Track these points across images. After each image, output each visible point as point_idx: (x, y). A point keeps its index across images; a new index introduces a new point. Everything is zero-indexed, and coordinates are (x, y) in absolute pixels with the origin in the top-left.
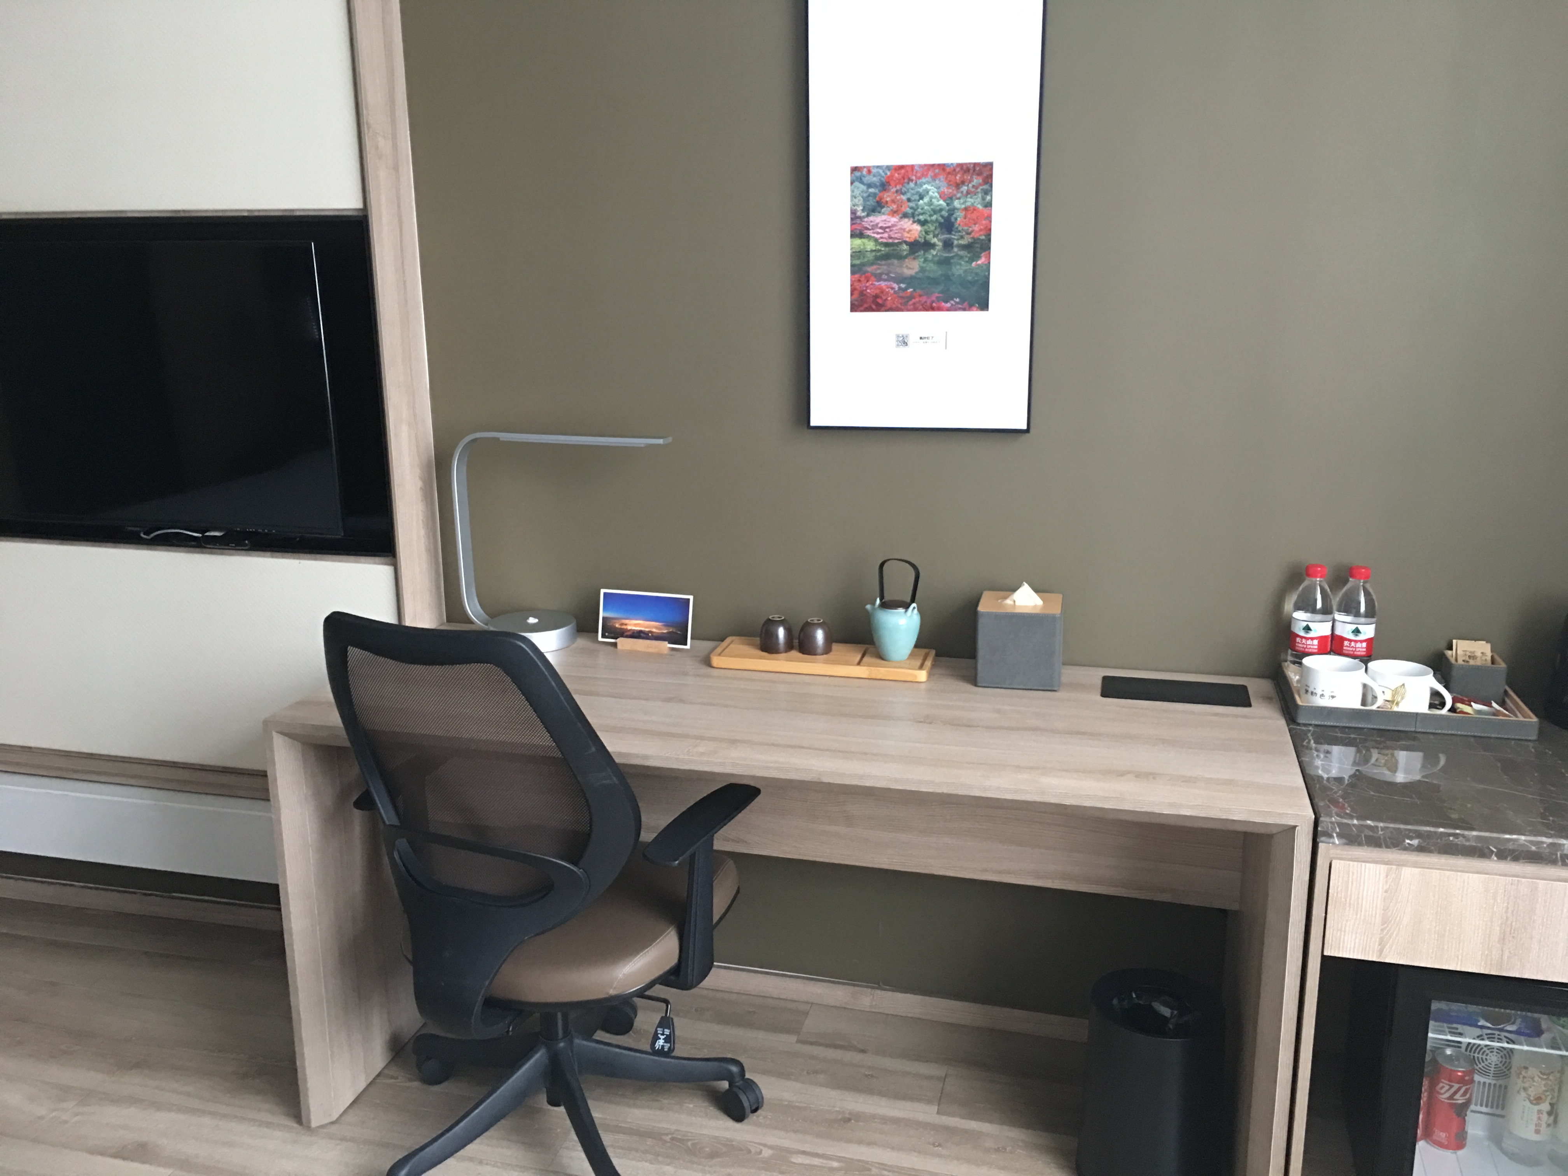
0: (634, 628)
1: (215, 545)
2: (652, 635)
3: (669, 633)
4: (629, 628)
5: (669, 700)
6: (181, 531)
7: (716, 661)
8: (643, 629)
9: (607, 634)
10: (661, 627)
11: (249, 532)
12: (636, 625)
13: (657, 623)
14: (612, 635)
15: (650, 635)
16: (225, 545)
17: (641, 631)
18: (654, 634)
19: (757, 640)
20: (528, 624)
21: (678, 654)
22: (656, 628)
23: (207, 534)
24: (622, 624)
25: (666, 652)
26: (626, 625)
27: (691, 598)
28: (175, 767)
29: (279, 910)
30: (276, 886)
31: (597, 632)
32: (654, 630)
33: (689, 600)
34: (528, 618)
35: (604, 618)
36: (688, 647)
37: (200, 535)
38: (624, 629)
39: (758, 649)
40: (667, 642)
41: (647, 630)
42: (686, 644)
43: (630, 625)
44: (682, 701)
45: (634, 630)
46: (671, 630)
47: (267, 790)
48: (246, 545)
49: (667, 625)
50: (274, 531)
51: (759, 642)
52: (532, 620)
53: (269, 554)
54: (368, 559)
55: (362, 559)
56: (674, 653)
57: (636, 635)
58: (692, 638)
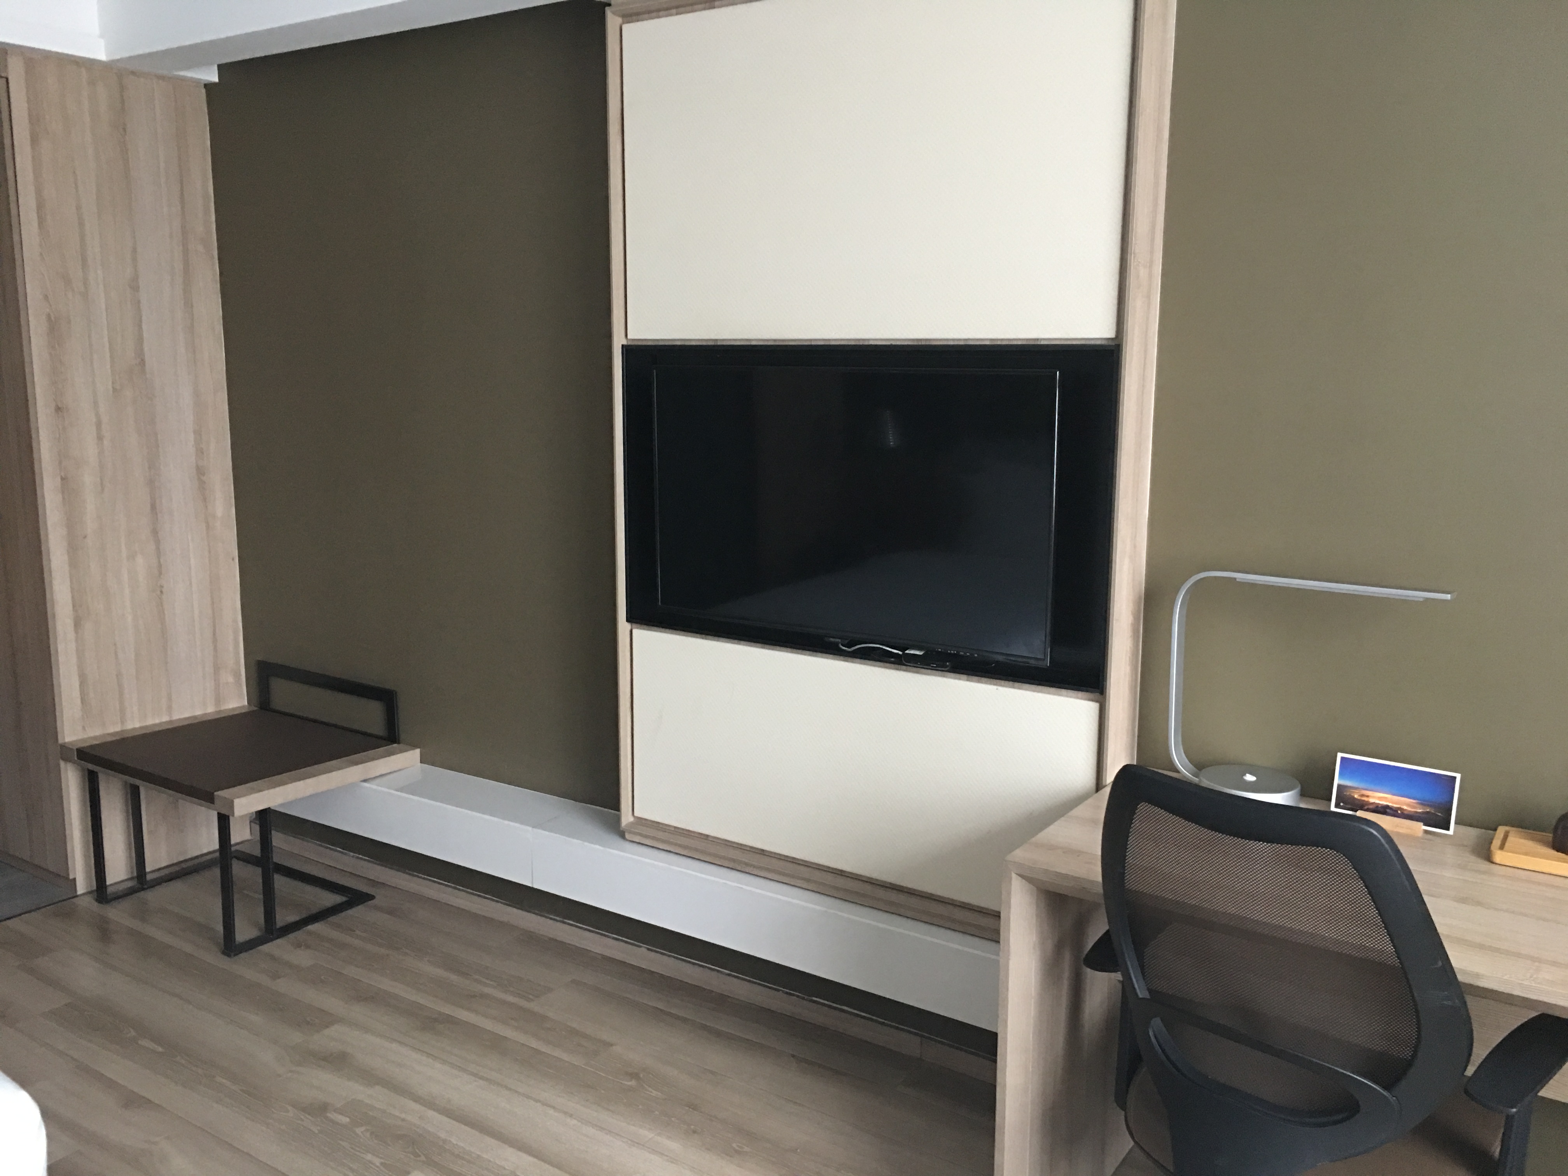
0: (1377, 801)
1: (916, 663)
2: (1402, 813)
3: (1423, 813)
4: (1372, 800)
5: (1463, 900)
6: (881, 647)
7: (1499, 856)
8: (1390, 804)
9: (1342, 804)
10: (1415, 805)
11: (950, 653)
12: (1380, 798)
13: (1412, 800)
14: (1349, 806)
15: (1399, 812)
16: (927, 665)
17: (1387, 807)
18: (1405, 812)
19: (1550, 836)
20: (1244, 780)
21: (1438, 840)
22: (1408, 805)
23: (907, 652)
24: (1363, 795)
25: (1420, 834)
26: (1368, 796)
27: (1458, 776)
28: (842, 875)
29: (995, 1061)
30: (995, 1035)
31: (1330, 800)
32: (1405, 807)
33: (1455, 778)
34: (1245, 775)
35: (1339, 786)
36: (1451, 832)
37: (900, 653)
38: (1364, 801)
39: (1550, 848)
40: (1422, 824)
41: (1395, 806)
42: (1448, 829)
43: (1374, 797)
44: (1479, 903)
45: (1379, 804)
46: (1428, 810)
47: (997, 932)
48: (947, 666)
49: (1423, 804)
50: (976, 655)
51: (1551, 839)
52: (1249, 778)
53: (965, 677)
54: (1070, 692)
55: (1064, 691)
56: (1429, 836)
57: (1382, 810)
58: (1456, 823)
